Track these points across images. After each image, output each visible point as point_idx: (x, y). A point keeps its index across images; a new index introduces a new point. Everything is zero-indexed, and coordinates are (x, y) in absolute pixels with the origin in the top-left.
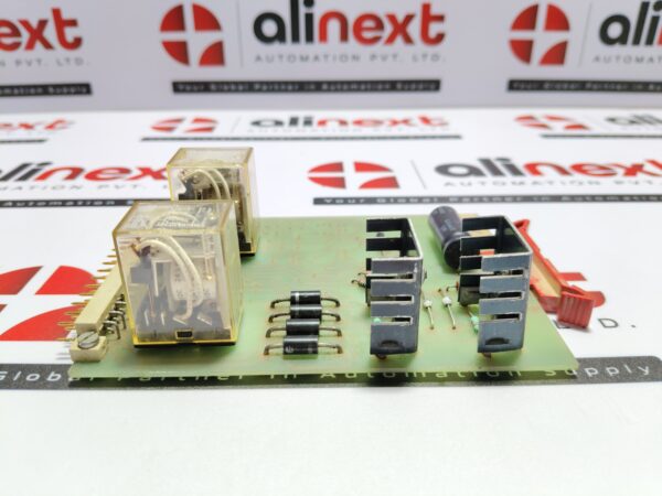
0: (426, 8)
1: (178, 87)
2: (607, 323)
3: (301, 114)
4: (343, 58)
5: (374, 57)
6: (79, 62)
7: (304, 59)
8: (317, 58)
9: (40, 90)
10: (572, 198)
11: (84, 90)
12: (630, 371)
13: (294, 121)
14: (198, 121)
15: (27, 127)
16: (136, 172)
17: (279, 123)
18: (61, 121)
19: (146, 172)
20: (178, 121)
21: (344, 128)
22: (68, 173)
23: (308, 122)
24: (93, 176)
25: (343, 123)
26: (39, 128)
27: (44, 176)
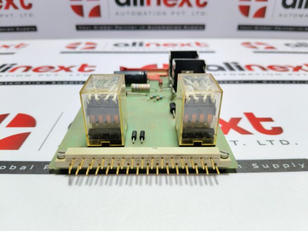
2: (284, 142)
3: (138, 41)
4: (158, 13)
5: (173, 13)
6: (31, 15)
7: (139, 14)
8: (145, 14)
9: (12, 29)
10: (268, 82)
11: (34, 29)
12: (294, 166)
13: (134, 44)
14: (88, 44)
15: (6, 47)
16: (57, 68)
17: (127, 45)
18: (22, 44)
19: (62, 68)
20: (79, 44)
21: (158, 47)
22: (24, 69)
23: (141, 44)
24: (36, 70)
25: (158, 45)
26: (12, 47)
27: (13, 71)
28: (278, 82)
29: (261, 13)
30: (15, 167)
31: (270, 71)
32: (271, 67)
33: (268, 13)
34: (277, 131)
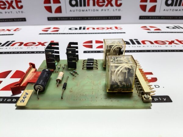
2: (157, 86)
3: (82, 26)
4: (94, 10)
5: (102, 10)
6: (22, 12)
7: (83, 11)
8: (87, 10)
9: (12, 20)
10: (153, 51)
11: (24, 20)
12: (160, 99)
13: (80, 28)
14: (54, 28)
15: (9, 30)
16: (37, 44)
17: (76, 29)
18: (18, 29)
19: (40, 43)
20: (49, 28)
21: (94, 30)
22: (19, 44)
23: (84, 29)
24: (26, 45)
25: (94, 29)
26: (12, 31)
27: (13, 45)
28: (159, 51)
29: (153, 9)
30: (16, 100)
31: (155, 44)
32: (156, 42)
33: (157, 9)
34: (154, 80)
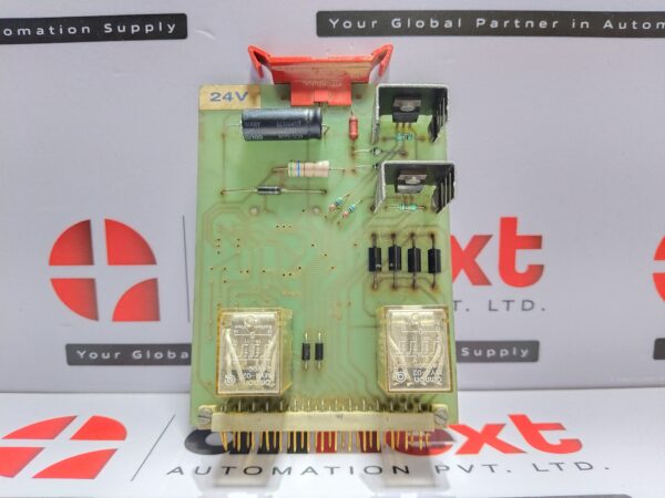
0: (508, 225)
1: (77, 355)
